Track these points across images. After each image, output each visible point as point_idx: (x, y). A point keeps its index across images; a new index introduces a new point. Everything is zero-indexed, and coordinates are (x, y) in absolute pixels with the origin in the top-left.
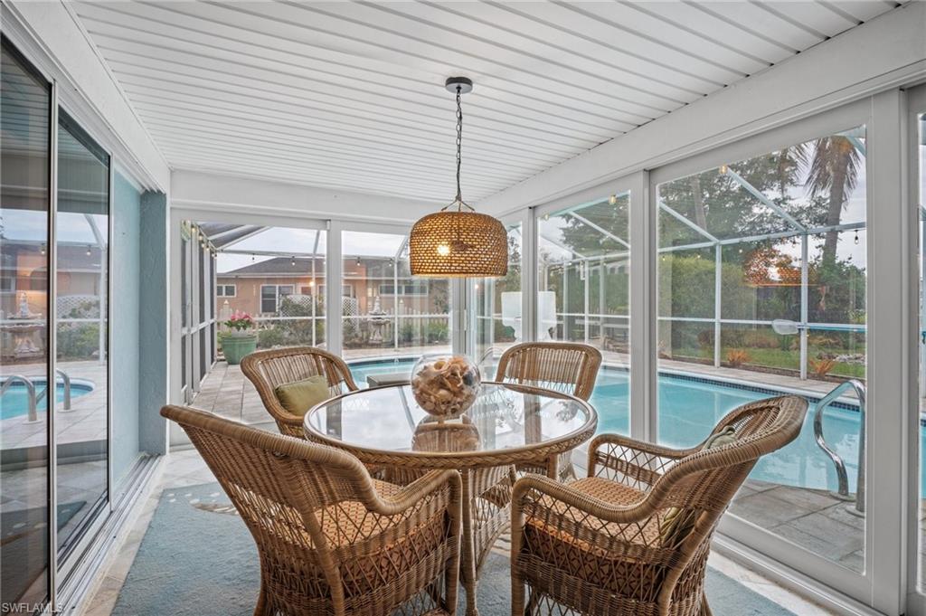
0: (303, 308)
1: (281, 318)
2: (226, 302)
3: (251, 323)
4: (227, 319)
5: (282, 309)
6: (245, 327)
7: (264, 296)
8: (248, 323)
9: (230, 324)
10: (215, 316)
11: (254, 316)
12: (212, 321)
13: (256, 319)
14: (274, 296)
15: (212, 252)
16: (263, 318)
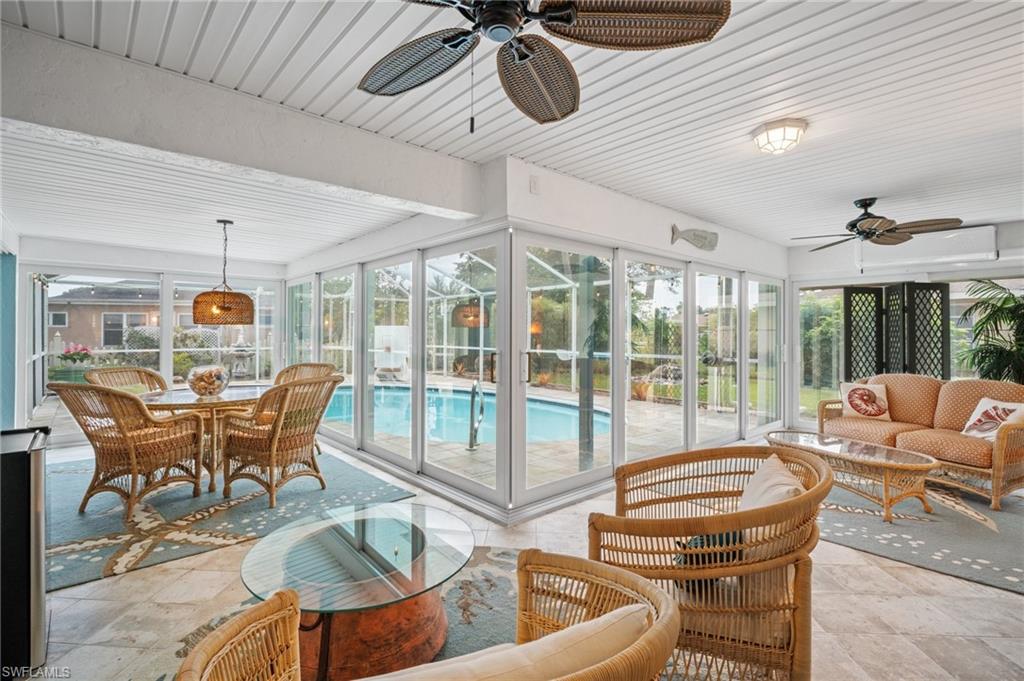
0: (153, 340)
1: (126, 351)
2: (58, 334)
3: (89, 356)
4: (61, 351)
5: (127, 341)
6: (82, 360)
7: (106, 325)
8: (86, 356)
9: (65, 357)
10: (46, 349)
11: (93, 349)
12: (43, 354)
13: (95, 351)
14: (121, 326)
15: (43, 284)
16: (105, 351)
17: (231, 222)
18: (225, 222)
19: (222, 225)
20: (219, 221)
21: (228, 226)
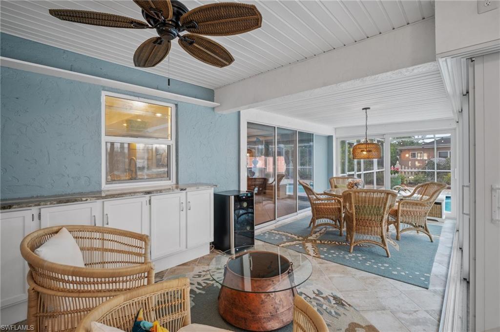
6: (395, 173)
17: (369, 108)
18: (366, 109)
19: (365, 110)
20: (363, 109)
21: (367, 110)
